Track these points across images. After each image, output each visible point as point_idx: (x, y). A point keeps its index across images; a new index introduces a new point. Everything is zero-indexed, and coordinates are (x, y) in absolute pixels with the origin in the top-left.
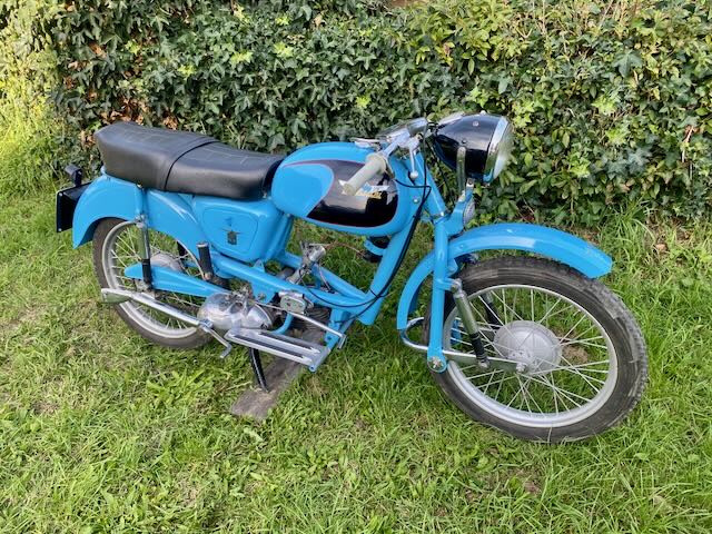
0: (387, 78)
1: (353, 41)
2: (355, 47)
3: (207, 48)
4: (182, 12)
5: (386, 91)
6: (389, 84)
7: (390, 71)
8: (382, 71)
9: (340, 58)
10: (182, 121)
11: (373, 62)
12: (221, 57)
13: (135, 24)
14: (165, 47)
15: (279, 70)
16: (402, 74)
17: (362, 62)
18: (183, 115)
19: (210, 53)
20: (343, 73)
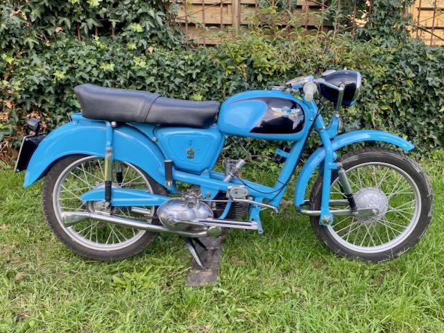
0: (207, 85)
1: (183, 62)
2: (184, 65)
3: (72, 62)
4: (44, 38)
5: (207, 92)
6: (209, 88)
7: (209, 80)
8: (204, 80)
9: (175, 71)
10: (45, 115)
11: (198, 74)
12: (85, 68)
13: (10, 42)
14: (37, 60)
15: (131, 77)
16: (219, 81)
17: (191, 75)
18: (47, 110)
19: (74, 66)
20: (178, 81)
